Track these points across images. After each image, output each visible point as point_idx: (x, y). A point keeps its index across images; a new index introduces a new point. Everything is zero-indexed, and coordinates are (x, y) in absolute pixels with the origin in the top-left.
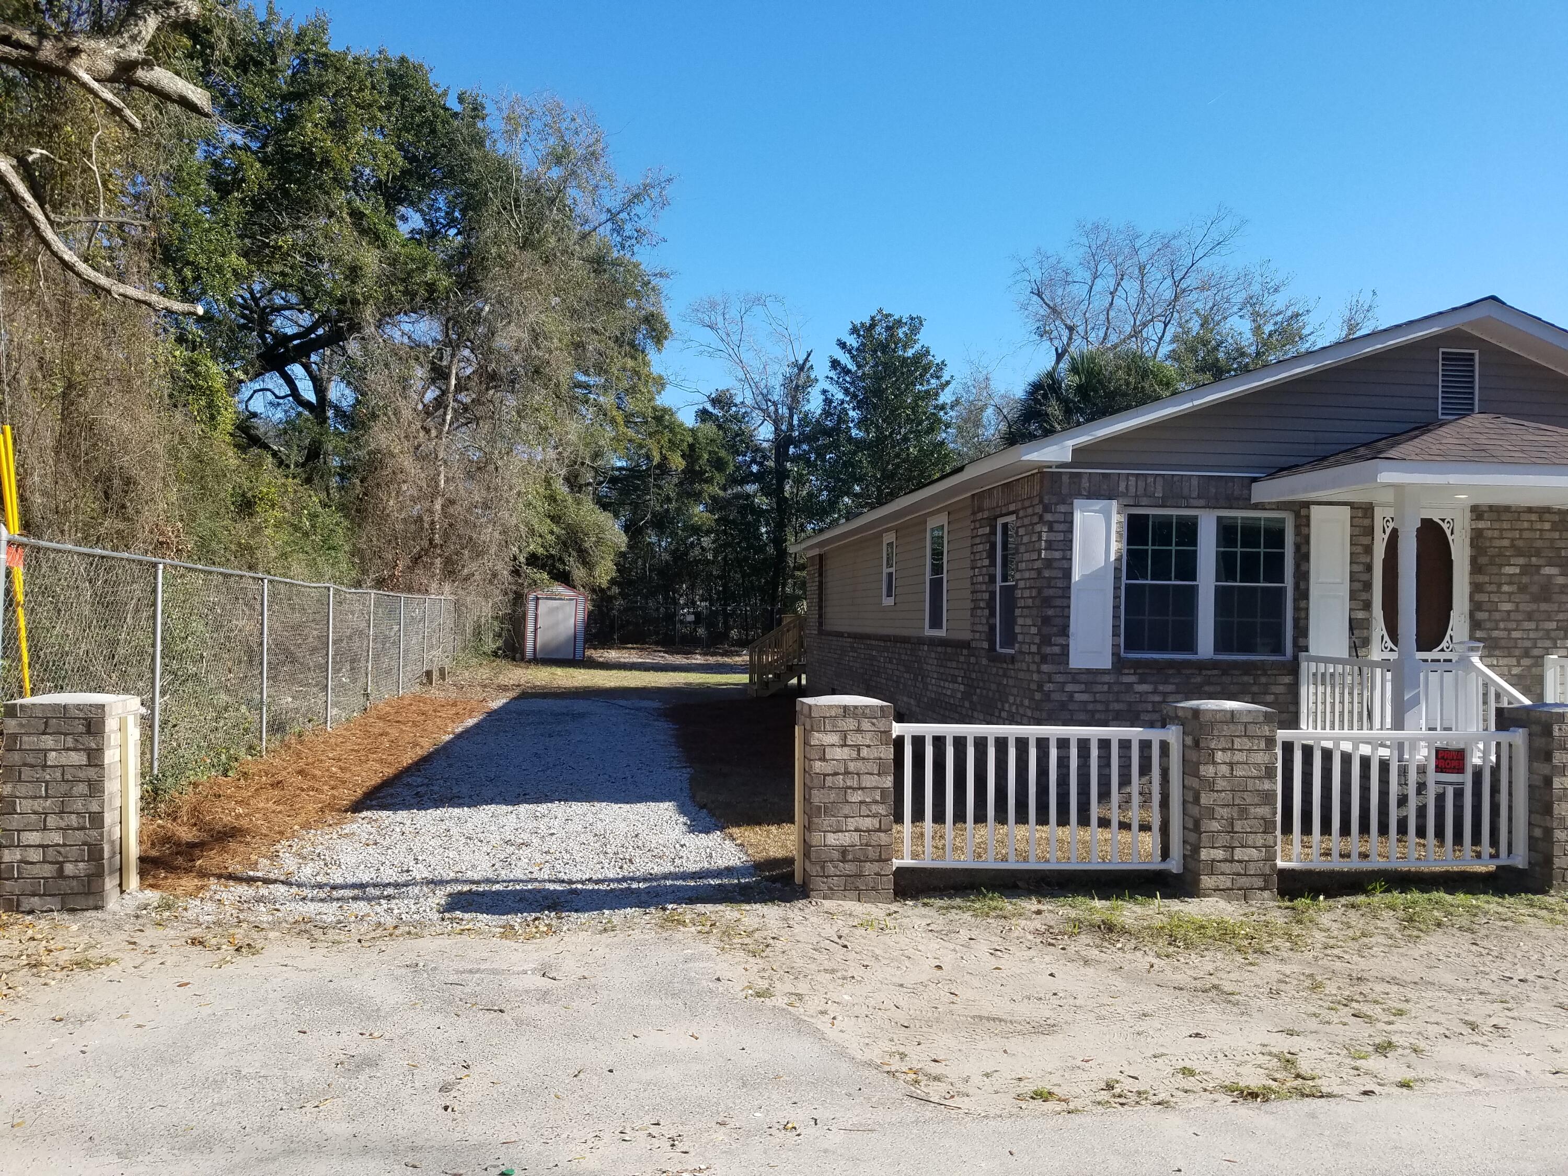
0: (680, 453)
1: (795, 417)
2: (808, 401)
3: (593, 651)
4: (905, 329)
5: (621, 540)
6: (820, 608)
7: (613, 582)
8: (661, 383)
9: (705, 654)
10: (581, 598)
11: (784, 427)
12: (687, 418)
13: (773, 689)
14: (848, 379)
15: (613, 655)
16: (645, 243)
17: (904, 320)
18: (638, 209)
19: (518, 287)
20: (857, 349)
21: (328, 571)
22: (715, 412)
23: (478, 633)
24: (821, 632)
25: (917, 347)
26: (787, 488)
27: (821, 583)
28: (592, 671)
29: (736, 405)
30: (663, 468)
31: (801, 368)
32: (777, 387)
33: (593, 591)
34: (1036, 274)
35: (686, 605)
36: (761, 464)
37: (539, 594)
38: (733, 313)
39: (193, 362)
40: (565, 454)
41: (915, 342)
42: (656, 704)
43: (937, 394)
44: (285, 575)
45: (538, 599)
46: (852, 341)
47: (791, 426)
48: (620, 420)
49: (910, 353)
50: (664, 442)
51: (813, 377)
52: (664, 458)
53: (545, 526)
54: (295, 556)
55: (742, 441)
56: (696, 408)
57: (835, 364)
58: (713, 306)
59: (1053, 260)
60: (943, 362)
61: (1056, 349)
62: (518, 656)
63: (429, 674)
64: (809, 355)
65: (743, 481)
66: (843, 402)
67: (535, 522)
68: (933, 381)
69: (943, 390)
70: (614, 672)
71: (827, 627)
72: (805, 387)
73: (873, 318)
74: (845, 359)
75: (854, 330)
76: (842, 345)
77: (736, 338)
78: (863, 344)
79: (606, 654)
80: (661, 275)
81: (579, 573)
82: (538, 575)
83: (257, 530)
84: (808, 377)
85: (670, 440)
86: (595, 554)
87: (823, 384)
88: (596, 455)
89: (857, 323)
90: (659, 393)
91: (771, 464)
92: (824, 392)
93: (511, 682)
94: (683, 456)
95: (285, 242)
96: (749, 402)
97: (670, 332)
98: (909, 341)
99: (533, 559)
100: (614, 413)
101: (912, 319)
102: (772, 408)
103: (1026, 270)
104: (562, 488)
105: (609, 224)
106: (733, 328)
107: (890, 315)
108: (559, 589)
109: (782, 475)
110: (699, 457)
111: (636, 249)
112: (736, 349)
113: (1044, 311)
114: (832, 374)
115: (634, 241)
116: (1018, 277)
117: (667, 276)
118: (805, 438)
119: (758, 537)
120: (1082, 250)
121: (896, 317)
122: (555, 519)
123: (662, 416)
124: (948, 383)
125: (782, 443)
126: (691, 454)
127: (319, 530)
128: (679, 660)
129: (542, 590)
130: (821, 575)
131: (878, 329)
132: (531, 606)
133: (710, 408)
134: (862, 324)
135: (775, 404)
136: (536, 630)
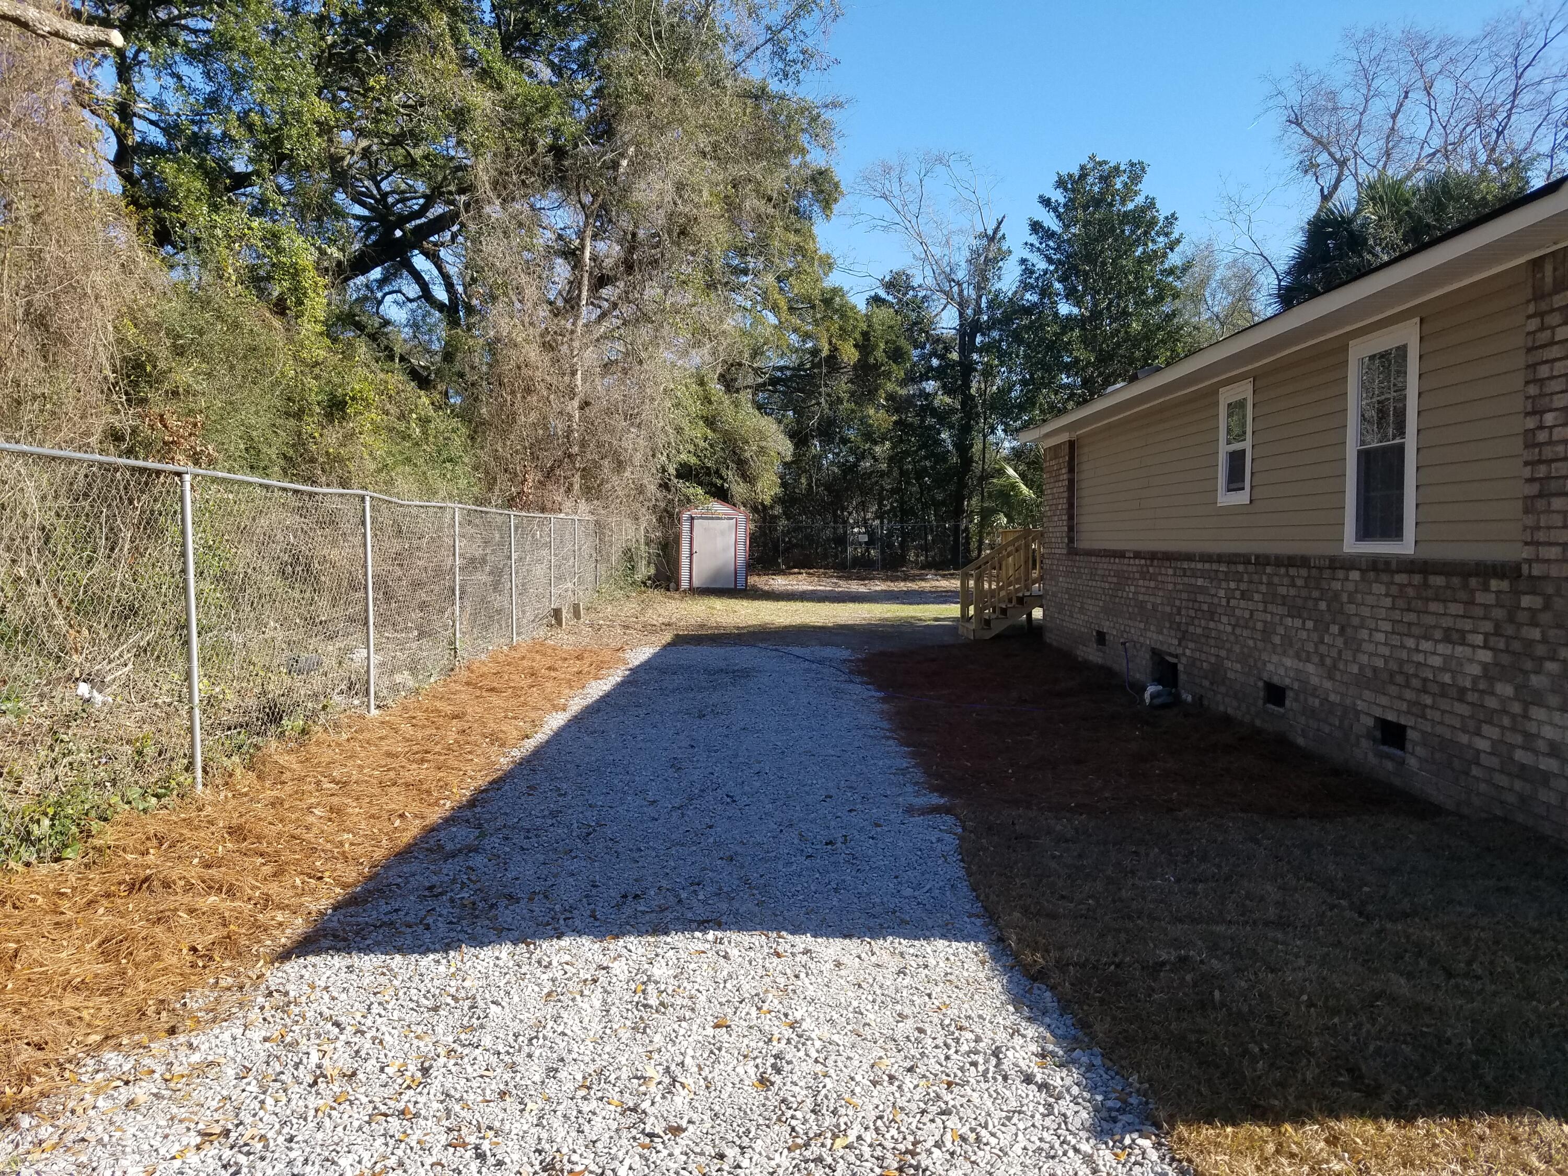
0: (852, 342)
1: (984, 299)
2: (999, 278)
3: (756, 578)
4: (1124, 178)
5: (786, 447)
6: (1071, 517)
7: (777, 500)
8: (828, 264)
9: (885, 580)
10: (741, 517)
11: (969, 312)
12: (859, 302)
13: (998, 627)
14: (1051, 244)
15: (779, 583)
16: (813, 66)
17: (1122, 168)
18: (804, 24)
19: (659, 128)
20: (1065, 205)
21: (443, 487)
22: (890, 298)
23: (629, 556)
24: (1073, 552)
25: (1139, 200)
26: (974, 385)
27: (1071, 482)
28: (757, 604)
29: (913, 289)
30: (832, 362)
31: (992, 239)
32: (964, 264)
33: (755, 509)
34: (1294, 98)
35: (856, 524)
36: (942, 357)
37: (694, 512)
38: (911, 178)
39: (274, 235)
40: (721, 349)
41: (1136, 193)
42: (845, 654)
43: (1165, 255)
44: (386, 492)
45: (692, 519)
46: (1058, 196)
47: (978, 311)
48: (783, 305)
49: (1130, 206)
50: (835, 328)
51: (1005, 248)
52: (834, 349)
53: (699, 432)
54: (400, 469)
55: (921, 330)
56: (867, 295)
57: (1036, 227)
58: (887, 170)
59: (1314, 79)
60: (1173, 215)
61: (1322, 190)
62: (672, 585)
63: (557, 613)
64: (1000, 223)
65: (925, 377)
66: (1046, 272)
67: (685, 424)
68: (1161, 239)
69: (1172, 250)
70: (781, 604)
71: (1084, 543)
72: (996, 260)
73: (1082, 168)
74: (1051, 222)
75: (1061, 183)
76: (1046, 202)
77: (914, 208)
78: (1070, 200)
79: (772, 582)
80: (835, 105)
81: (738, 489)
82: (691, 490)
83: (350, 436)
84: (999, 249)
85: (841, 328)
86: (755, 465)
87: (1021, 253)
88: (756, 353)
89: (1064, 173)
90: (826, 275)
91: (955, 356)
92: (1023, 261)
93: (661, 620)
94: (855, 346)
95: (378, 82)
96: (930, 281)
97: (841, 193)
98: (1129, 192)
99: (685, 472)
100: (776, 296)
101: (1132, 165)
102: (956, 289)
103: (1280, 93)
104: (716, 388)
105: (769, 46)
106: (910, 197)
107: (1106, 162)
108: (718, 507)
109: (967, 368)
110: (875, 347)
111: (801, 76)
112: (914, 221)
113: (1307, 142)
114: (1034, 239)
115: (799, 66)
116: (1271, 103)
117: (841, 106)
118: (993, 324)
119: (939, 443)
120: (1351, 67)
121: (1112, 164)
122: (710, 422)
123: (832, 299)
124: (1178, 241)
125: (969, 329)
126: (865, 345)
127: (431, 439)
128: (855, 587)
129: (696, 508)
130: (1071, 470)
131: (1090, 180)
132: (686, 526)
133: (882, 294)
134: (1070, 176)
135: (959, 284)
136: (691, 555)
